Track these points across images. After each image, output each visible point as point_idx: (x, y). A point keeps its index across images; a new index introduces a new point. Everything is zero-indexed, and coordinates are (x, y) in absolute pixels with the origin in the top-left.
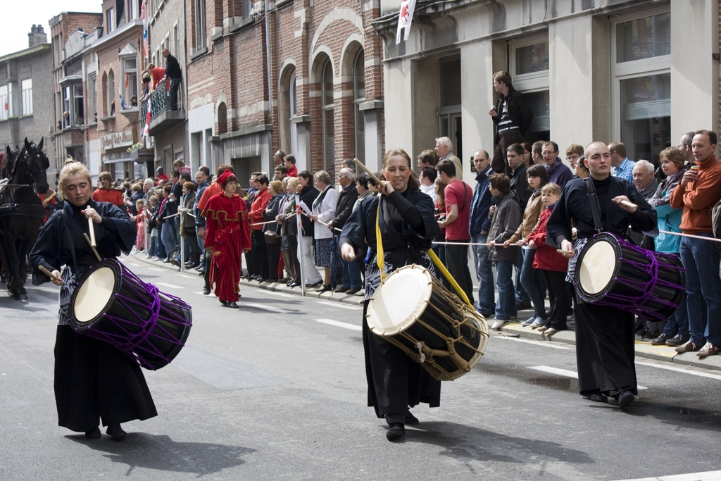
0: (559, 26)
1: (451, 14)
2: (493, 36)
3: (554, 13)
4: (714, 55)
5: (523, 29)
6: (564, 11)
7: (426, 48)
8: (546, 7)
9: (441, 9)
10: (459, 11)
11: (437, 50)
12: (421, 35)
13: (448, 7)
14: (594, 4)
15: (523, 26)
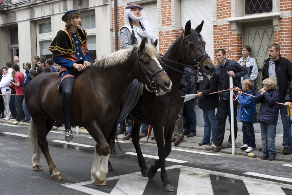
0: (55, 16)
1: (13, 10)
2: (30, 19)
3: (53, 12)
4: (111, 29)
5: (41, 17)
6: (57, 11)
7: (4, 22)
8: (50, 10)
9: (9, 9)
10: (16, 10)
11: (8, 24)
12: (2, 18)
13: (12, 8)
14: (68, 9)
15: (41, 16)
